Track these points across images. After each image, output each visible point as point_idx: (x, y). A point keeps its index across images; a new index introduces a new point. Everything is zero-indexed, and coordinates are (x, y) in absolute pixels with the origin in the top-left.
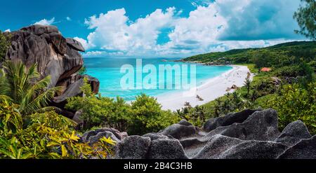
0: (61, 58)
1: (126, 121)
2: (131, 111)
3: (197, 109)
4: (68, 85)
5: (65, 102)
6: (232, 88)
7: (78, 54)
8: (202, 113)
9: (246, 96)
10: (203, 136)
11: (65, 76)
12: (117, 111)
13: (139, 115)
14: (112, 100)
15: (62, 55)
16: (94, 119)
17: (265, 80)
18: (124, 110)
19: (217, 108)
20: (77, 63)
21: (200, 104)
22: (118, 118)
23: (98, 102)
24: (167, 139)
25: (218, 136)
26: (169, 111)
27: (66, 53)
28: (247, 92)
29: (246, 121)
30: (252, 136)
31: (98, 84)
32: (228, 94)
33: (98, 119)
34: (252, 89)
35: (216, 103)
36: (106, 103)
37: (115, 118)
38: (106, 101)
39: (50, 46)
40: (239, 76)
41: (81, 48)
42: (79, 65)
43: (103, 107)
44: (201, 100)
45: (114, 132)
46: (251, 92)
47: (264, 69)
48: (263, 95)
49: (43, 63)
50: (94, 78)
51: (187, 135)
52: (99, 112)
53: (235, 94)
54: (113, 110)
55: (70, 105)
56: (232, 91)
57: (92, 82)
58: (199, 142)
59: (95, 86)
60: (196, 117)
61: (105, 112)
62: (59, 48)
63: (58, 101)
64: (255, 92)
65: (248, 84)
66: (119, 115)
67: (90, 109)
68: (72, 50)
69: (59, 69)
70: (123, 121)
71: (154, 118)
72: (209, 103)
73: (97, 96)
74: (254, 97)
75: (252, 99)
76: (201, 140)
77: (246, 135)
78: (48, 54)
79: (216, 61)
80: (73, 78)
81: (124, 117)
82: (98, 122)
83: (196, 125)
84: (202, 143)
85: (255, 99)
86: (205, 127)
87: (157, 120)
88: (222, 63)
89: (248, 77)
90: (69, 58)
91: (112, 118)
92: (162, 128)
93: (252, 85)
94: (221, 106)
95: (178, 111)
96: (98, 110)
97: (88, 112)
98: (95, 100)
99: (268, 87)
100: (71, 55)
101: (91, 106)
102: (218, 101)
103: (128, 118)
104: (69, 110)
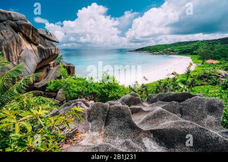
0: (35, 48)
1: (96, 93)
2: (99, 85)
3: (143, 86)
4: (48, 71)
5: (46, 85)
6: (173, 74)
7: (53, 45)
8: (146, 89)
9: (184, 82)
10: (146, 106)
11: (43, 64)
12: (89, 86)
13: (104, 88)
14: (85, 79)
15: (36, 45)
16: (72, 95)
17: (208, 72)
18: (94, 86)
19: (158, 87)
20: (53, 51)
21: (146, 83)
22: (90, 92)
23: (75, 81)
24: (120, 105)
25: (159, 108)
26: (124, 86)
27: (41, 44)
28: (185, 79)
29: (184, 103)
30: (188, 117)
31: (74, 68)
32: (168, 78)
33: (76, 94)
34: (191, 77)
35: (158, 83)
36: (81, 82)
37: (88, 91)
38: (80, 80)
39: (20, 36)
40: (181, 65)
41: (55, 40)
42: (55, 54)
43: (78, 84)
44: (146, 80)
45: (84, 102)
46: (190, 80)
47: (210, 61)
48: (202, 85)
49: (14, 53)
50: (70, 64)
51: (135, 104)
52: (75, 89)
53: (174, 79)
54: (86, 87)
55: (51, 87)
56: (172, 77)
57: (69, 67)
58: (143, 110)
59: (71, 70)
60: (142, 92)
61: (80, 88)
62: (31, 38)
63: (40, 86)
64: (194, 80)
65: (188, 73)
66: (91, 89)
67: (68, 88)
68: (46, 41)
69: (35, 58)
70: (94, 94)
71: (114, 90)
72: (152, 83)
73: (74, 77)
74: (192, 84)
75: (190, 86)
76: (145, 109)
77: (182, 115)
78: (19, 43)
79: (161, 52)
80: (51, 65)
81: (95, 90)
82: (76, 96)
83: (142, 97)
84: (144, 112)
85: (193, 86)
86: (148, 100)
87: (116, 92)
88: (166, 53)
89: (190, 66)
90: (44, 47)
91: (86, 92)
92: (119, 98)
93: (192, 74)
94: (161, 86)
95: (130, 86)
96: (74, 87)
97: (67, 90)
98: (72, 80)
99: (210, 79)
100: (46, 46)
101: (69, 85)
102: (160, 82)
103: (97, 91)
104: (50, 91)
